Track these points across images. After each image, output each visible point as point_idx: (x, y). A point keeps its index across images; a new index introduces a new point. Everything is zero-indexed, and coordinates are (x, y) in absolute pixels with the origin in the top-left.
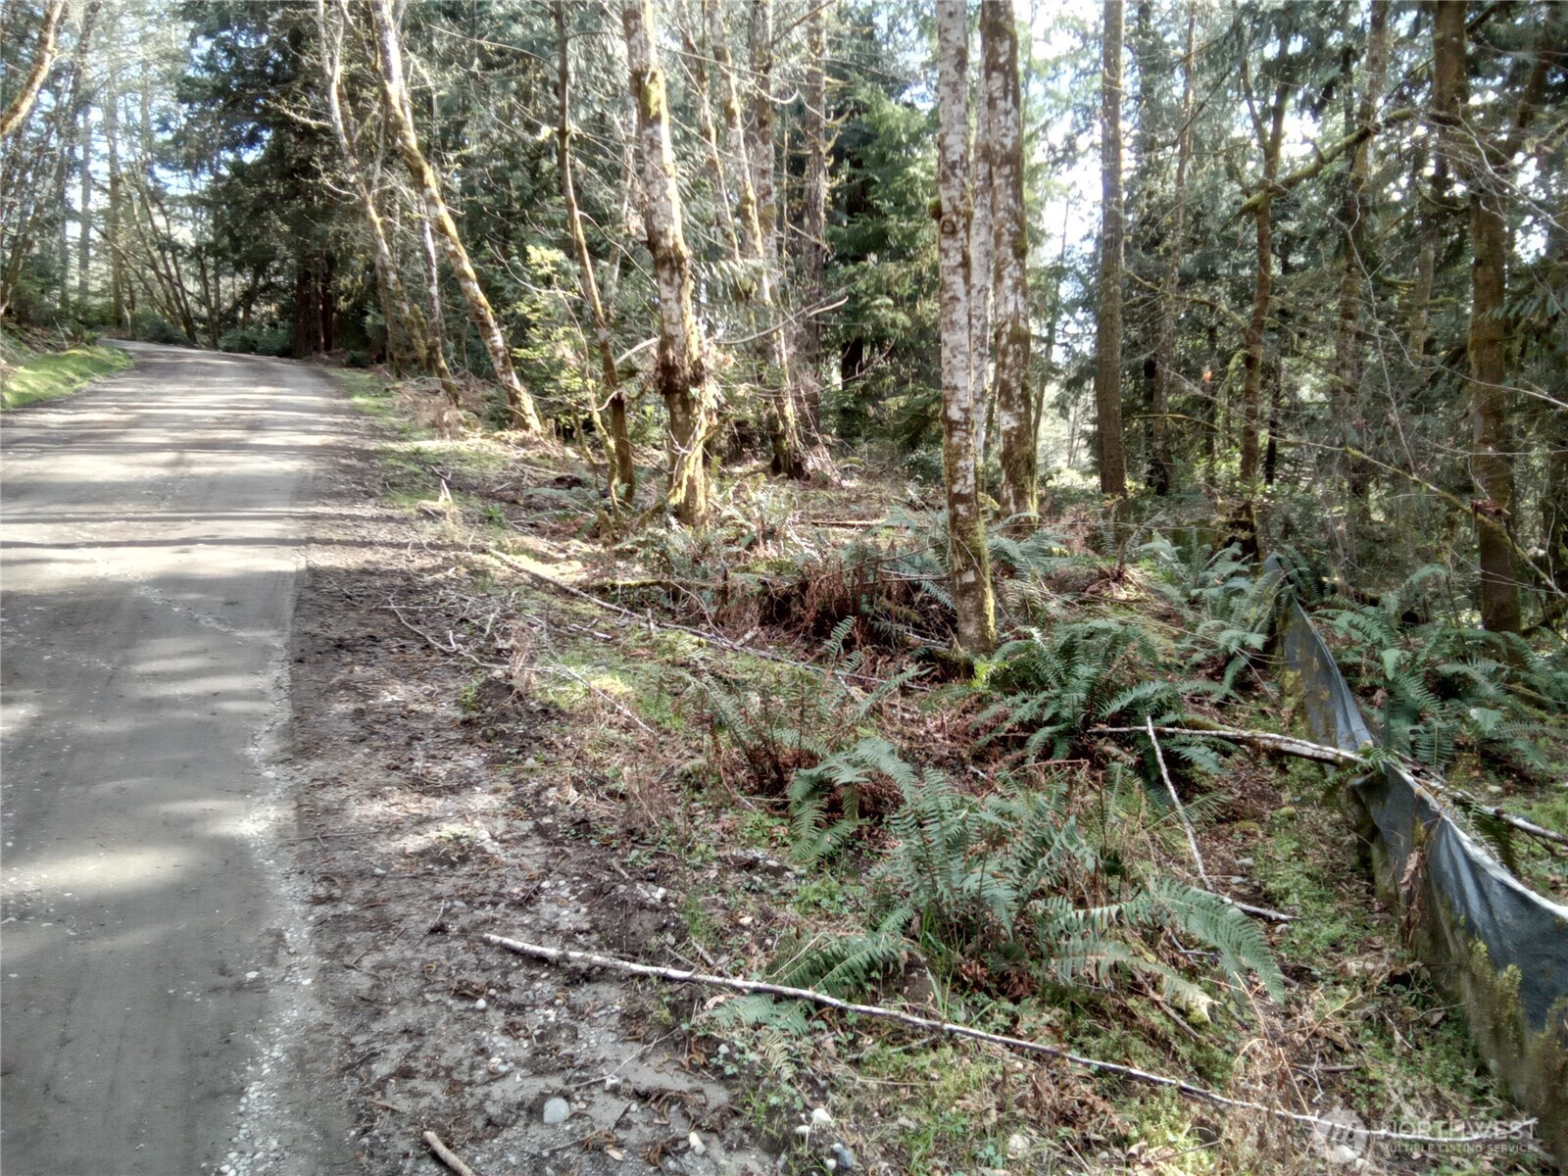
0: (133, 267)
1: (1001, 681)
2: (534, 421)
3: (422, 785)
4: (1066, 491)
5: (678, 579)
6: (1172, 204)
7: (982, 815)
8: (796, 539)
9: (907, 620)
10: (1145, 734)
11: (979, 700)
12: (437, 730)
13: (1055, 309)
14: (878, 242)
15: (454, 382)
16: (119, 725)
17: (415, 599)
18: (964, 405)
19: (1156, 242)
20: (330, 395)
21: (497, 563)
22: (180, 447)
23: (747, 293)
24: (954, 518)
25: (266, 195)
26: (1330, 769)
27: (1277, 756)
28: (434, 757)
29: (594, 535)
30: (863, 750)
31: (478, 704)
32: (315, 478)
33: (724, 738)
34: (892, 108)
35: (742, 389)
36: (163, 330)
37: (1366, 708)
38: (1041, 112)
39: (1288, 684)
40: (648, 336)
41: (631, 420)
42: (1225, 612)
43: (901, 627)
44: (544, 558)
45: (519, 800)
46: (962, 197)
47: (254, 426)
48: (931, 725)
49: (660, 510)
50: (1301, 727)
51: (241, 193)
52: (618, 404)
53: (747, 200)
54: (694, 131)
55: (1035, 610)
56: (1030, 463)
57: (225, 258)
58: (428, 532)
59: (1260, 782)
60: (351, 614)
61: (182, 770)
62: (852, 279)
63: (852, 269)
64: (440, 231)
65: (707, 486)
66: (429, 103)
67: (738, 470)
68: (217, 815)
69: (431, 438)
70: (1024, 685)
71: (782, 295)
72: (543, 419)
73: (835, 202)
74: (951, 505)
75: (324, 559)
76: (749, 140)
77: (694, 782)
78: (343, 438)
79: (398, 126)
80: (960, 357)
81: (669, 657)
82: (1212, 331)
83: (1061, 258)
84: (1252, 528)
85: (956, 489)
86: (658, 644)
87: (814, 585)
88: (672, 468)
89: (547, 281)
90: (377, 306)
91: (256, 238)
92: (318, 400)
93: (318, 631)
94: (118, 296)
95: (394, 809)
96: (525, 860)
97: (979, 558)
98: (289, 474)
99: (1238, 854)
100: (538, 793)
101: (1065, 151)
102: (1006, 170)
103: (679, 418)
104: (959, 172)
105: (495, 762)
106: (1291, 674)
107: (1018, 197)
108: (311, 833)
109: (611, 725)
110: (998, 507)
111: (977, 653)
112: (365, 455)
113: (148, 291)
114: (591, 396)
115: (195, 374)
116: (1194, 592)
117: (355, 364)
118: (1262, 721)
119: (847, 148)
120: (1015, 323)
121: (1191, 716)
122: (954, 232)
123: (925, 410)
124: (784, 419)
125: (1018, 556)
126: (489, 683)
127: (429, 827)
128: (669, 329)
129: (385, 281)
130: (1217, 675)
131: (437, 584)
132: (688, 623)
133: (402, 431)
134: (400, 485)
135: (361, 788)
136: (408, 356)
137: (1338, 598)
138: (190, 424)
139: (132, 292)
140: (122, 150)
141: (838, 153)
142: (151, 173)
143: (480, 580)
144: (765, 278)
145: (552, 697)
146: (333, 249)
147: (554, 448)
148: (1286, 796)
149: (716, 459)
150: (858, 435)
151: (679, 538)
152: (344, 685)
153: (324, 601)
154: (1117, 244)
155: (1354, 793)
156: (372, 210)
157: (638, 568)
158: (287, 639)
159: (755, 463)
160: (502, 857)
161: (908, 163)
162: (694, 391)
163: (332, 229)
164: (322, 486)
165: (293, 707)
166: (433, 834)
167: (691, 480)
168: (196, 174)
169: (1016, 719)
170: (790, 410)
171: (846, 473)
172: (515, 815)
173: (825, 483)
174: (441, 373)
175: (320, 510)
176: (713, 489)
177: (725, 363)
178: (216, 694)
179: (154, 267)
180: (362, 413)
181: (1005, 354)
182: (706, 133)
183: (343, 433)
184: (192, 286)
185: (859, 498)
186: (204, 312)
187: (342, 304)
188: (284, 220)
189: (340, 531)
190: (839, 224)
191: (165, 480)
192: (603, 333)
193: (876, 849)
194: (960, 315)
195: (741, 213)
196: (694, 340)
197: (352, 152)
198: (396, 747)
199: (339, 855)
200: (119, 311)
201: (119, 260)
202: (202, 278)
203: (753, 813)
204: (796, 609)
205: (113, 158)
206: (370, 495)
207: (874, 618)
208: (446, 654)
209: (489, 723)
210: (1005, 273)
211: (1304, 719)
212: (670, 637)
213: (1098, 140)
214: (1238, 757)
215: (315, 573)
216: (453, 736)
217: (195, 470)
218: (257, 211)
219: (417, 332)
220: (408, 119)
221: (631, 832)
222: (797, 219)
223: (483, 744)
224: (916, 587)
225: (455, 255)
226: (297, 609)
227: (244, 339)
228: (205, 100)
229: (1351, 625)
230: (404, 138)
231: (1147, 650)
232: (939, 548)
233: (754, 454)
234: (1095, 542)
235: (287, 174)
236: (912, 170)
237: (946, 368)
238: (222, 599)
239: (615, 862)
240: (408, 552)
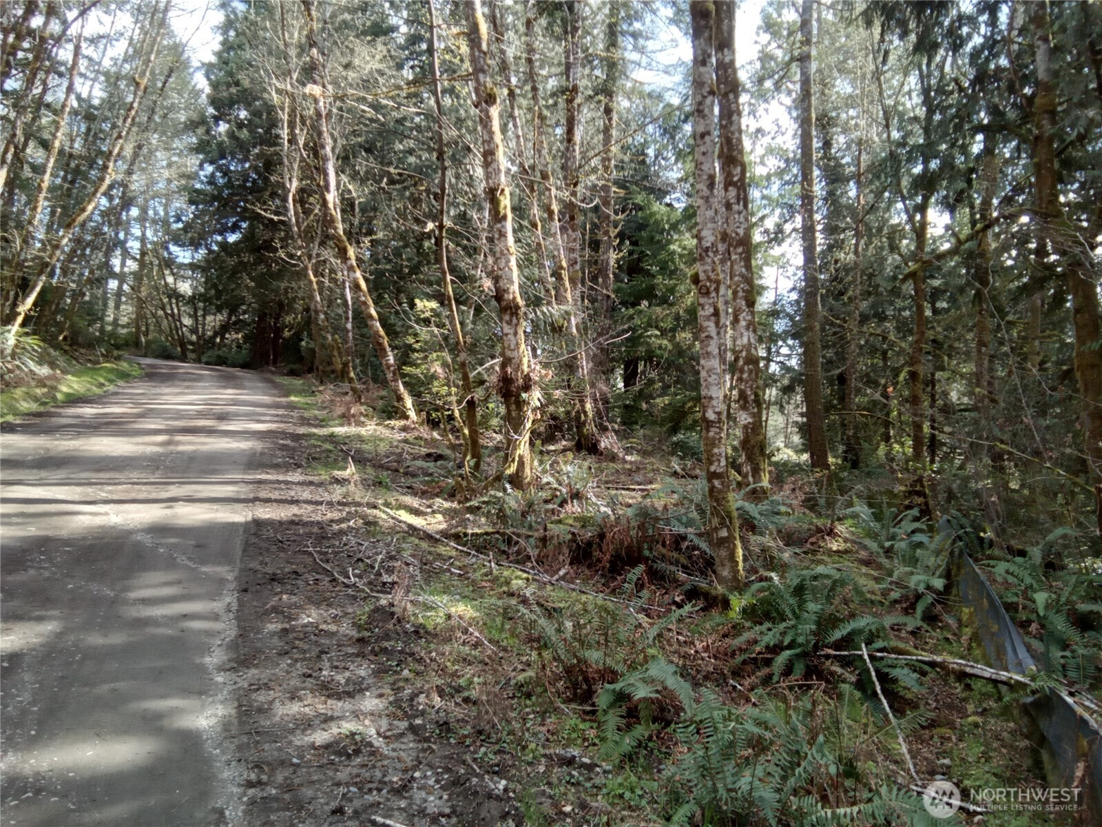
0: (149, 309)
1: (748, 612)
2: (412, 414)
3: (328, 690)
4: (785, 464)
5: (512, 530)
6: (852, 269)
7: (747, 726)
8: (594, 499)
9: (677, 563)
10: (861, 656)
11: (734, 627)
12: (339, 646)
13: (773, 338)
14: (649, 294)
15: (359, 386)
16: (117, 638)
17: (327, 543)
18: (717, 410)
19: (842, 293)
20: (274, 395)
21: (384, 516)
22: (171, 431)
23: (561, 328)
24: (712, 489)
25: (241, 263)
26: (1004, 689)
27: (962, 676)
28: (337, 667)
29: (451, 496)
30: (654, 671)
31: (368, 626)
32: (262, 454)
33: (547, 654)
34: (658, 208)
35: (558, 394)
36: (165, 349)
37: (1027, 639)
38: (759, 209)
39: (965, 618)
40: (493, 357)
41: (479, 412)
42: (913, 561)
43: (673, 568)
44: (416, 512)
45: (397, 703)
46: (713, 270)
47: (222, 417)
48: (699, 646)
49: (498, 478)
50: (977, 652)
51: (224, 262)
52: (471, 404)
53: (561, 268)
54: (525, 223)
55: (772, 558)
56: (762, 446)
57: (211, 304)
58: (337, 493)
59: (949, 696)
60: (282, 555)
61: (158, 675)
62: (631, 318)
63: (631, 311)
64: (356, 287)
65: (532, 461)
66: (352, 205)
67: (552, 448)
68: (179, 711)
69: (342, 425)
70: (767, 616)
71: (583, 329)
72: (418, 412)
73: (619, 267)
74: (709, 480)
75: (266, 513)
76: (563, 229)
77: (525, 691)
78: (282, 425)
79: (332, 221)
80: (714, 377)
81: (505, 589)
82: (884, 353)
83: (775, 303)
84: (925, 496)
85: (713, 469)
86: (496, 579)
87: (609, 535)
88: (508, 449)
89: (427, 322)
90: (310, 336)
91: (233, 290)
92: (266, 399)
93: (259, 567)
94: (138, 328)
95: (307, 709)
96: (402, 753)
97: (731, 519)
98: (244, 451)
99: (939, 755)
100: (412, 700)
101: (776, 233)
102: (740, 250)
103: (514, 414)
104: (711, 254)
105: (380, 673)
106: (966, 610)
107: (748, 267)
108: (247, 728)
109: (464, 643)
110: (740, 478)
111: (731, 590)
112: (296, 437)
113: (158, 324)
114: (454, 399)
115: (184, 380)
116: (887, 544)
117: (293, 373)
118: (947, 646)
119: (627, 232)
120: (748, 351)
121: (894, 643)
122: (708, 293)
123: (683, 407)
124: (585, 413)
125: (758, 516)
126: (377, 610)
127: (333, 724)
128: (508, 353)
129: (316, 319)
130: (909, 610)
131: (342, 532)
132: (518, 562)
133: (322, 421)
134: (319, 459)
135: (285, 691)
136: (329, 369)
137: (996, 552)
138: (179, 415)
139: (147, 325)
140: (149, 234)
141: (622, 236)
142: (167, 249)
143: (372, 528)
144: (572, 318)
145: (421, 621)
146: (283, 297)
147: (425, 432)
148: (970, 708)
149: (538, 442)
150: (636, 423)
151: (513, 499)
152: (275, 609)
153: (264, 545)
154: (815, 295)
155: (1025, 709)
156: (310, 273)
157: (483, 520)
158: (236, 573)
159: (564, 443)
160: (385, 750)
161: (669, 242)
162: (524, 395)
163: (283, 285)
164: (266, 460)
165: (239, 626)
166: (335, 731)
167: (521, 457)
168: (196, 250)
169: (763, 644)
170: (589, 406)
171: (628, 450)
172: (395, 717)
173: (613, 458)
174: (351, 381)
175: (264, 477)
176: (536, 463)
177: (546, 375)
178: (185, 616)
179: (163, 309)
180: (295, 408)
181: (742, 371)
182: (534, 225)
183: (282, 422)
184: (187, 321)
185: (638, 469)
186: (194, 338)
187: (287, 334)
188: (252, 279)
189: (277, 493)
190: (622, 281)
191: (160, 455)
192: (463, 356)
193: (664, 750)
194: (713, 348)
195: (556, 274)
196: (525, 360)
197: (300, 236)
198: (310, 659)
199: (266, 747)
200: (138, 338)
201: (140, 304)
202: (194, 316)
203: (570, 717)
204: (596, 554)
205: (143, 240)
206: (298, 466)
207: (653, 561)
208: (347, 586)
209: (376, 641)
210: (741, 317)
211: (979, 645)
212: (506, 573)
213: (799, 226)
214: (932, 675)
215: (258, 523)
216: (350, 650)
217: (181, 448)
218: (234, 273)
219: (336, 353)
220: (338, 216)
221: (480, 732)
222: (594, 279)
223: (372, 658)
224: (683, 538)
225: (365, 303)
226: (244, 551)
227: (219, 356)
228: (204, 202)
229: (1007, 572)
230: (335, 229)
231: (857, 590)
232: (701, 511)
233: (563, 436)
234: (810, 504)
235: (256, 250)
236: (672, 247)
237: (704, 384)
238: (193, 542)
239: (468, 758)
240: (323, 507)
